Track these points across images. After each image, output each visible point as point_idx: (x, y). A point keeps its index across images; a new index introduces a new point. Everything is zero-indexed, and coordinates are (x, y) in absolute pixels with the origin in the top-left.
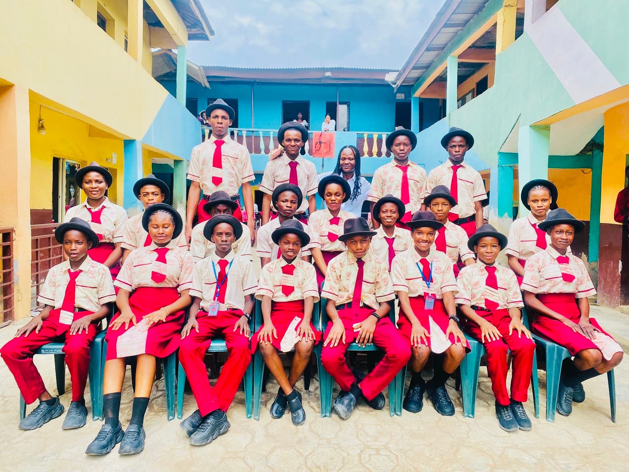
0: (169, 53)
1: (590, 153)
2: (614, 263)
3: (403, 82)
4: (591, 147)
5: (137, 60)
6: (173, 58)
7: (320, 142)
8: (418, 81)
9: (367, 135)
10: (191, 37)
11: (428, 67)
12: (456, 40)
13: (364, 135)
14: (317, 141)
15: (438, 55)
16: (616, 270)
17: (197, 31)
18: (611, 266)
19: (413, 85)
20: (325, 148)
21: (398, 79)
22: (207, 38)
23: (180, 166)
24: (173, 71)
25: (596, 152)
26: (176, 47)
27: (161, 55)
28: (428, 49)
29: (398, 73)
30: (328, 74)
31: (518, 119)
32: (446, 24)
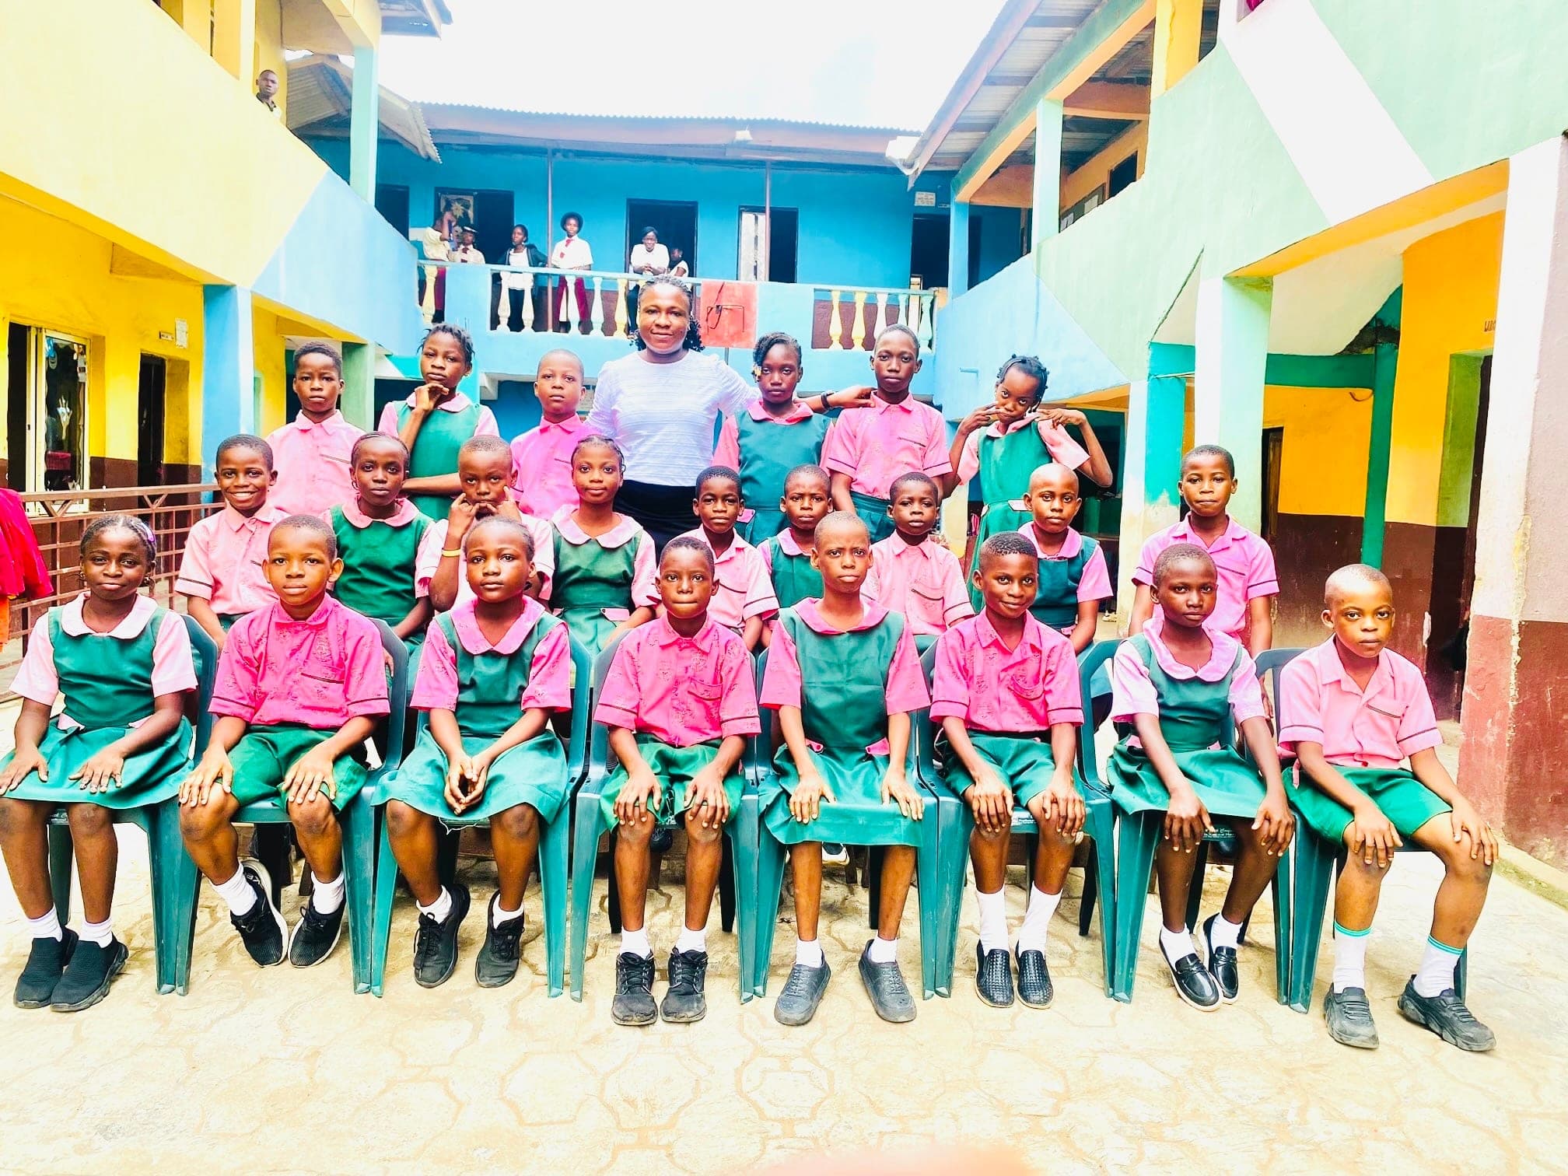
0: (331, 64)
1: (1369, 351)
2: (1413, 617)
3: (929, 163)
4: (1374, 337)
5: (238, 78)
6: (342, 77)
7: (718, 307)
8: (969, 159)
9: (839, 294)
10: (389, 25)
11: (991, 127)
12: (1061, 57)
13: (833, 293)
14: (712, 305)
15: (1015, 96)
16: (1418, 636)
17: (407, 10)
18: (1406, 624)
19: (955, 173)
20: (732, 322)
21: (917, 154)
22: (431, 31)
23: (357, 357)
24: (345, 114)
25: (1386, 348)
26: (351, 49)
27: (311, 70)
28: (990, 81)
29: (917, 139)
30: (743, 135)
31: (1197, 261)
32: (1032, 17)
